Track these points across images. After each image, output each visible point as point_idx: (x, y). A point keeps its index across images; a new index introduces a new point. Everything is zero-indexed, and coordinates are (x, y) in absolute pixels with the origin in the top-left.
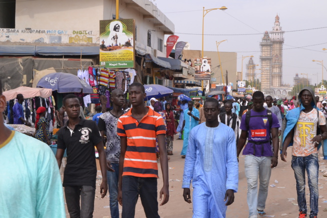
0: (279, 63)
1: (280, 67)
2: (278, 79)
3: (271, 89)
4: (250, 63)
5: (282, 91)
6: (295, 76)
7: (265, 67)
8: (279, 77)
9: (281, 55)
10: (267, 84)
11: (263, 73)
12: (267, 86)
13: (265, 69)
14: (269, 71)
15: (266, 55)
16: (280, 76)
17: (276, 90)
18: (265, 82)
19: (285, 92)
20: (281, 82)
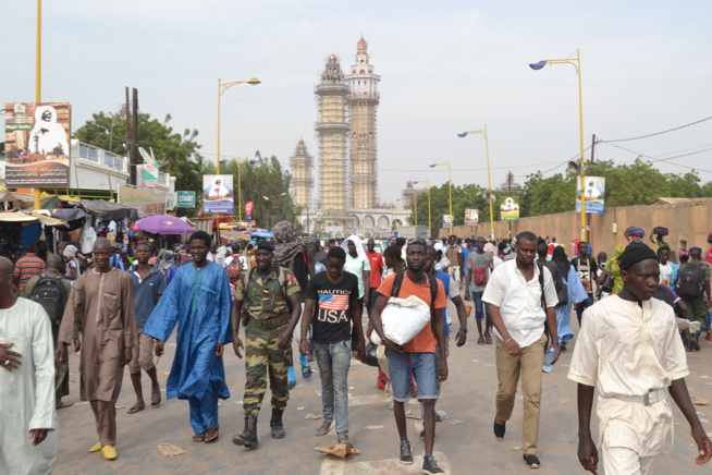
0: (368, 149)
1: (372, 161)
2: (366, 191)
3: (347, 214)
4: (298, 154)
5: (376, 217)
6: (405, 187)
7: (329, 151)
8: (368, 184)
9: (372, 133)
10: (338, 198)
11: (326, 170)
12: (338, 204)
13: (331, 157)
14: (340, 163)
15: (333, 119)
16: (373, 184)
17: (362, 217)
18: (331, 194)
19: (384, 220)
20: (374, 199)
